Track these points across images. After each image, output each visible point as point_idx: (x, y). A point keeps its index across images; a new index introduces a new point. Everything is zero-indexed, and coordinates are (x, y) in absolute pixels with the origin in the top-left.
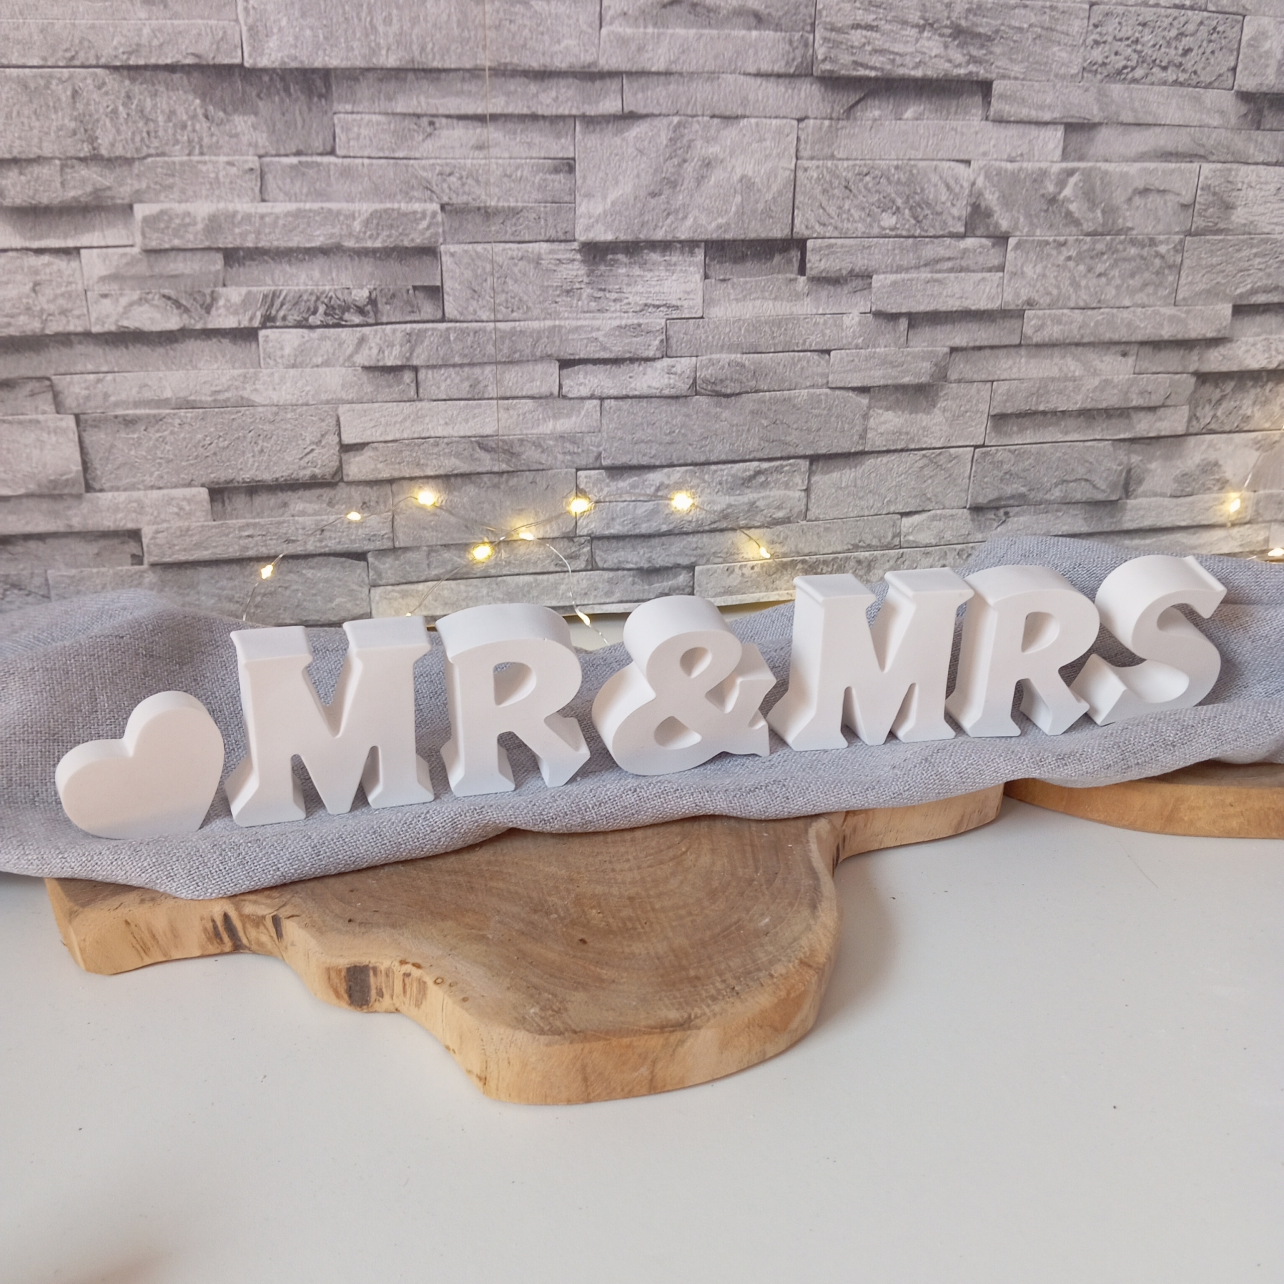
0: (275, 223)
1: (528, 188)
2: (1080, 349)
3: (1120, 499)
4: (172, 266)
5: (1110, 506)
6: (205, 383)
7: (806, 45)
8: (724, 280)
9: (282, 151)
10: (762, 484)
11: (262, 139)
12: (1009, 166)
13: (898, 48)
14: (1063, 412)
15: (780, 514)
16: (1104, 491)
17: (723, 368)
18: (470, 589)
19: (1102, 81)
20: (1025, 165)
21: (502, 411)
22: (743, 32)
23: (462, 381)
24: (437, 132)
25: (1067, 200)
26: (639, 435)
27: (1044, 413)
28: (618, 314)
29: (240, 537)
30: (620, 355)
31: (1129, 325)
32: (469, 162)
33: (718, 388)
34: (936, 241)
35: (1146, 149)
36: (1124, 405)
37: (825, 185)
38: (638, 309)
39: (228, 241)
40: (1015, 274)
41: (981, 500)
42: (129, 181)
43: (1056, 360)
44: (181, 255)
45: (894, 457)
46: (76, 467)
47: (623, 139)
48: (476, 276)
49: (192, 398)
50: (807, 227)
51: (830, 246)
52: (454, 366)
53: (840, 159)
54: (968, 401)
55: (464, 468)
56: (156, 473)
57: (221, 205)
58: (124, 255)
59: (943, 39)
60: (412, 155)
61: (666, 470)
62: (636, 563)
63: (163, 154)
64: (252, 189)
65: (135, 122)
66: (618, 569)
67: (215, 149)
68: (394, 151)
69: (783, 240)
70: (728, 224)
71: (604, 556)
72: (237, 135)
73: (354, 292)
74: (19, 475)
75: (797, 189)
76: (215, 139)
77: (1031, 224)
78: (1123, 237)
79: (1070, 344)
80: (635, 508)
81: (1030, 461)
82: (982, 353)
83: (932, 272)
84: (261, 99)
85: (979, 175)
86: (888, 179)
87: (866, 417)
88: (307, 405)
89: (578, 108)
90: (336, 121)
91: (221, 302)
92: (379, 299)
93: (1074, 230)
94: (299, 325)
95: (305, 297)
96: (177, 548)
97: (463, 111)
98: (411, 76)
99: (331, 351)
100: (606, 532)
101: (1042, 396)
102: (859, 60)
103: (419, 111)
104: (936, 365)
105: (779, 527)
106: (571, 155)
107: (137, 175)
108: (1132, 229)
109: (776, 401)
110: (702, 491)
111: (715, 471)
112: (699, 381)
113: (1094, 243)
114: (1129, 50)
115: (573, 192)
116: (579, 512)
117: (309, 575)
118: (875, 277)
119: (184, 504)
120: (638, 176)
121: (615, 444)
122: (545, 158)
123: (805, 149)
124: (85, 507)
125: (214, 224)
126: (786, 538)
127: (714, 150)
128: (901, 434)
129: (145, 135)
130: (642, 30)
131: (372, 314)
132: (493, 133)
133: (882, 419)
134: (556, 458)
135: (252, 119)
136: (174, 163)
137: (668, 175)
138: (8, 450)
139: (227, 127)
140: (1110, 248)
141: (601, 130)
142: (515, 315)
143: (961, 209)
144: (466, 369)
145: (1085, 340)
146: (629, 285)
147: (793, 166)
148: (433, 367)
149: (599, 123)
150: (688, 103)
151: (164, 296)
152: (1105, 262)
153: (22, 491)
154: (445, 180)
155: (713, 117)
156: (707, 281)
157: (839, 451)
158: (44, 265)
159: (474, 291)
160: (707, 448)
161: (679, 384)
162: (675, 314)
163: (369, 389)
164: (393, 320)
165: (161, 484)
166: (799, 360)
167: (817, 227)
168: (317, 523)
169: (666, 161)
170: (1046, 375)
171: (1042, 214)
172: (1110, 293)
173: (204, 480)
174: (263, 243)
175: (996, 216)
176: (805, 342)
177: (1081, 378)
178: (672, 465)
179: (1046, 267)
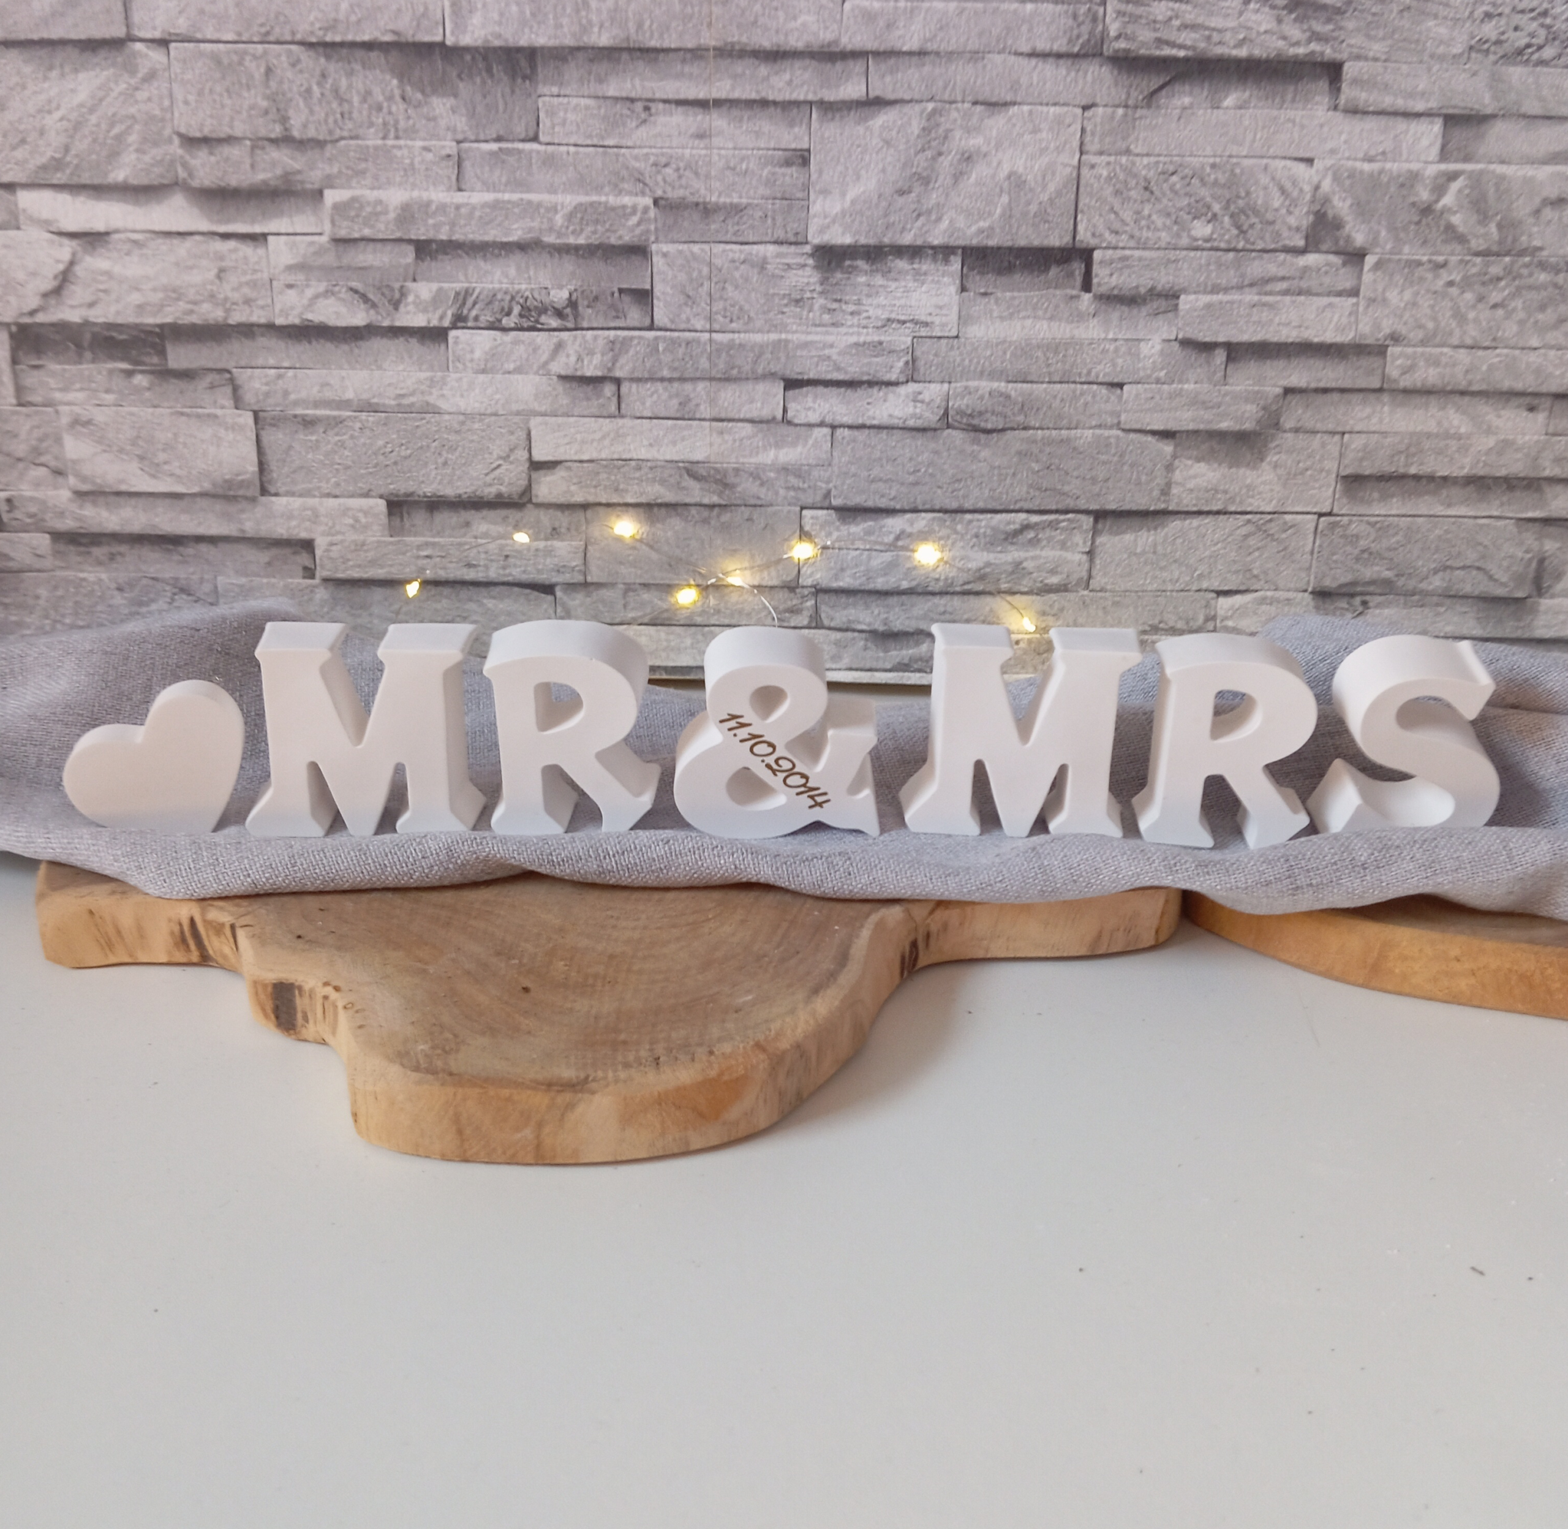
0: (471, 215)
1: (754, 182)
2: (1467, 399)
3: (1529, 596)
4: (361, 257)
5: (1513, 604)
6: (389, 385)
7: (1095, 20)
8: (985, 294)
9: (482, 137)
10: (1030, 541)
11: (461, 123)
12: (1367, 167)
13: (1214, 22)
14: (1445, 479)
15: (1054, 580)
16: (1504, 584)
17: (982, 398)
18: (672, 637)
19: (1496, 63)
20: (1388, 166)
21: (715, 435)
22: (1015, 5)
23: (670, 397)
24: (652, 119)
25: (1446, 210)
26: (876, 472)
27: (1417, 478)
28: (856, 329)
29: (418, 557)
30: (857, 377)
31: (1538, 371)
32: (687, 152)
33: (975, 422)
34: (1265, 255)
35: (1560, 148)
36: (1532, 475)
37: (1118, 186)
38: (880, 324)
39: (420, 233)
40: (1372, 301)
41: (1329, 583)
42: (320, 165)
43: (1433, 410)
44: (371, 245)
45: (1208, 520)
46: (252, 468)
47: (867, 128)
48: (691, 280)
49: (375, 400)
50: (1094, 235)
51: (1124, 259)
52: (662, 380)
53: (1137, 155)
54: (1309, 457)
55: (669, 497)
56: (333, 480)
57: (415, 194)
58: (312, 243)
59: (1275, 12)
60: (624, 142)
61: (908, 516)
62: (869, 624)
63: (356, 137)
64: (449, 178)
65: (329, 103)
66: (847, 630)
67: (411, 133)
68: (603, 138)
69: (1063, 251)
70: (991, 228)
71: (831, 612)
72: (434, 119)
73: (552, 293)
74: (194, 472)
75: (1081, 189)
76: (411, 122)
77: (1397, 239)
78: (1527, 259)
79: (1452, 392)
80: (869, 558)
81: (1398, 537)
82: (1328, 397)
83: (1259, 294)
84: (461, 79)
85: (1324, 177)
86: (1202, 180)
87: (1169, 468)
88: (496, 414)
89: (815, 93)
90: (540, 105)
91: (411, 298)
92: (580, 301)
93: (1458, 248)
94: (491, 327)
95: (499, 297)
96: (351, 563)
97: (682, 96)
98: (625, 56)
99: (525, 356)
100: (835, 585)
101: (1414, 455)
102: (1165, 37)
103: (633, 95)
104: (1264, 408)
105: (1053, 597)
106: (806, 146)
107: (330, 160)
108: (1541, 249)
109: (1050, 442)
110: (953, 544)
111: (970, 521)
112: (951, 413)
113: (1487, 265)
114: (1535, 24)
115: (806, 188)
116: (803, 557)
117: (490, 605)
118: (1182, 297)
119: (360, 515)
120: (884, 171)
121: (848, 481)
122: (775, 149)
123: (1092, 142)
124: (259, 511)
125: (407, 214)
126: (1062, 610)
127: (975, 142)
128: (1217, 491)
129: (339, 116)
130: (892, 4)
131: (571, 318)
132: (717, 121)
133: (1192, 472)
134: (777, 493)
135: (450, 102)
136: (367, 147)
137: (919, 170)
138: (185, 445)
139: (425, 110)
140: (1510, 273)
141: (842, 117)
142: (734, 325)
143: (1300, 218)
144: (676, 385)
145: (1475, 388)
146: (869, 296)
147: (1075, 161)
148: (638, 380)
149: (839, 110)
150: (945, 88)
151: (351, 289)
152: (1503, 289)
153: (196, 489)
154: (659, 172)
155: (975, 103)
156: (965, 294)
157: (1134, 507)
158: (230, 251)
159: (689, 297)
160: (961, 493)
161: (927, 414)
162: (924, 332)
163: (565, 401)
164: (595, 325)
165: (337, 492)
166: (1082, 394)
167: (1107, 235)
168: (501, 548)
169: (917, 153)
170: (1419, 429)
171: (1412, 227)
172: (1510, 329)
173: (382, 491)
174: (456, 237)
175: (1347, 228)
176: (1089, 373)
177: (1469, 436)
178: (915, 511)
179: (1417, 294)
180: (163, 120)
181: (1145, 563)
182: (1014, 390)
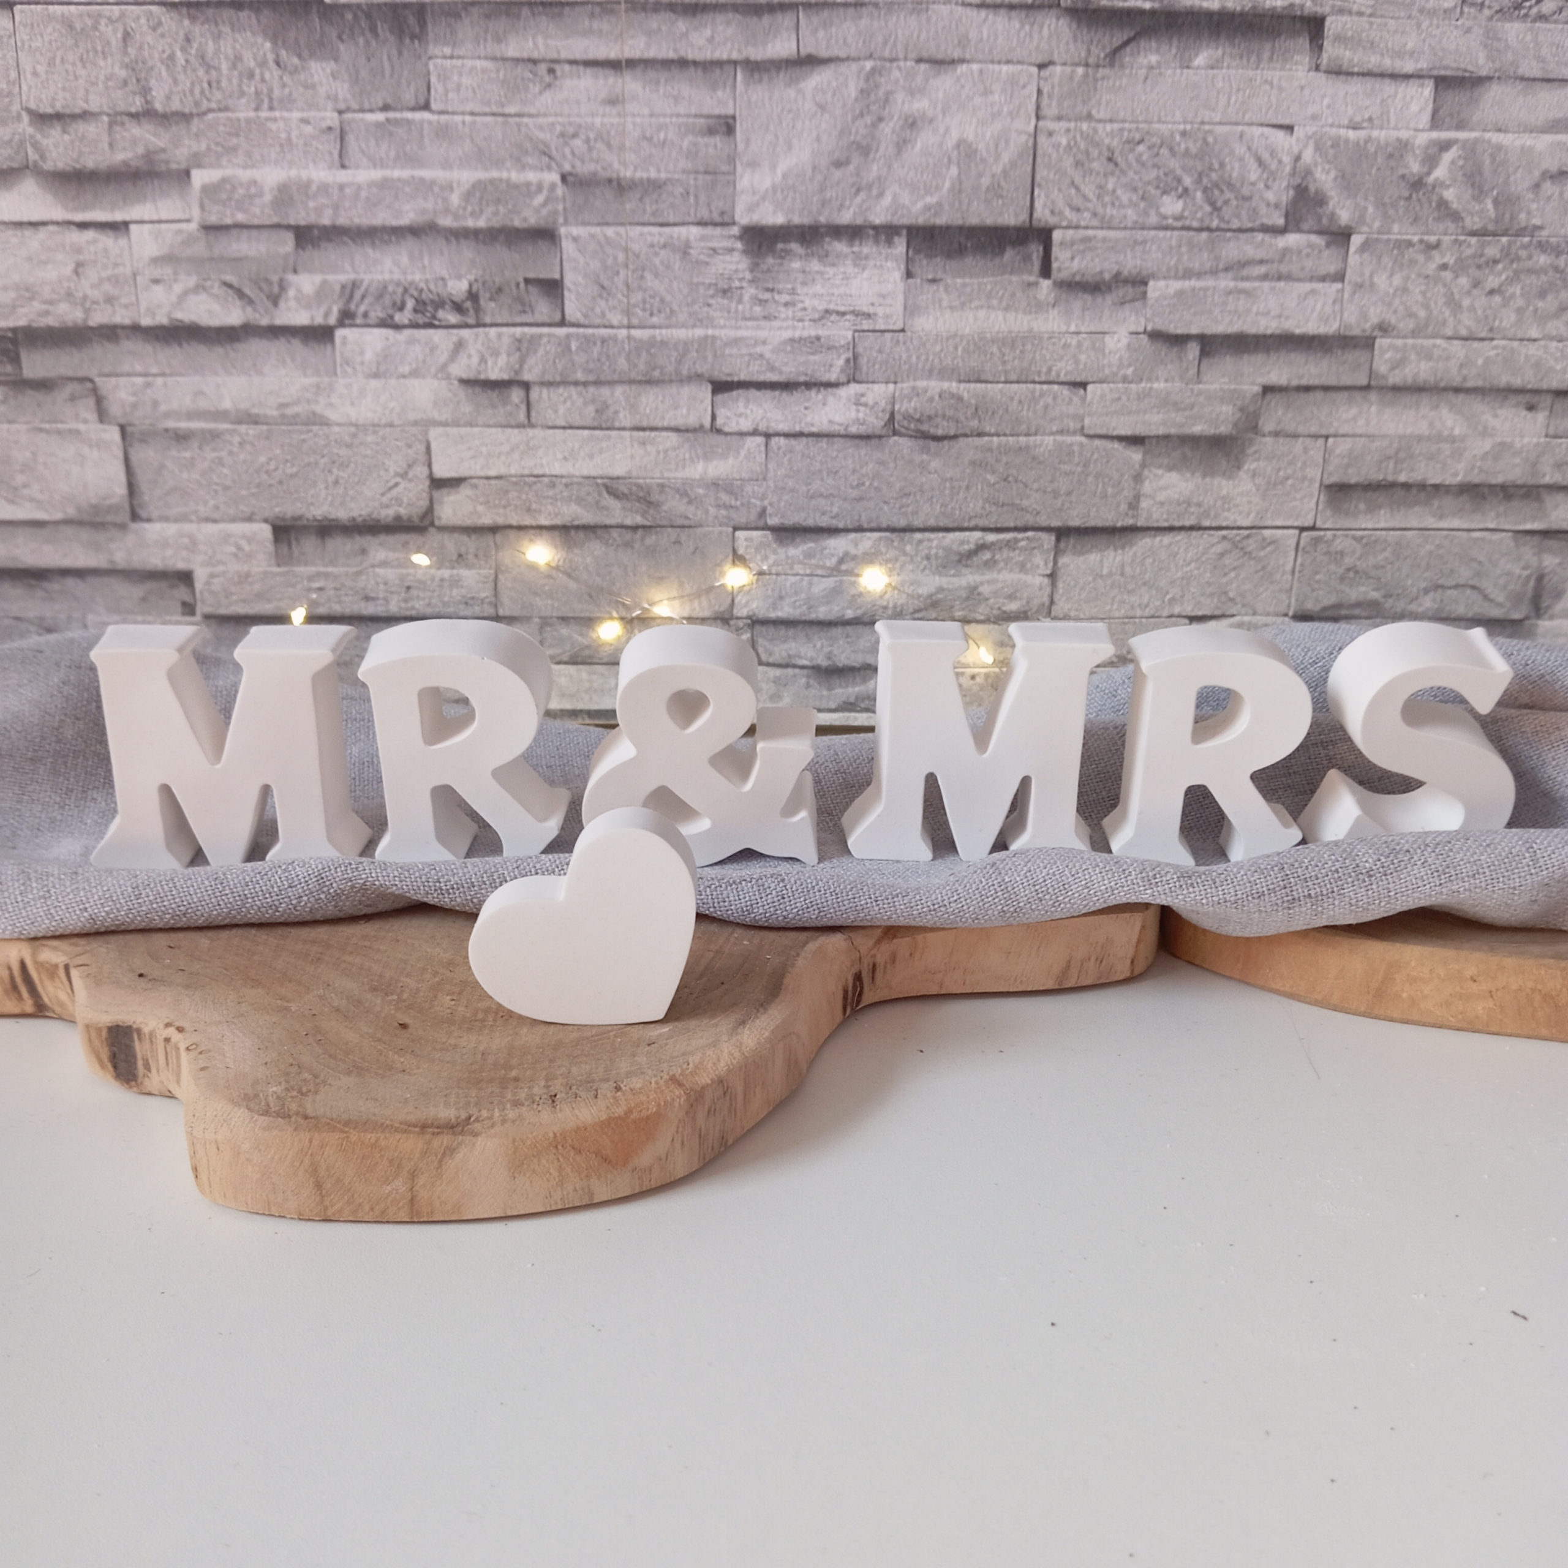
0: (357, 196)
1: (674, 154)
2: (1461, 397)
3: (1527, 618)
4: (235, 246)
5: (1509, 626)
6: (271, 393)
8: (933, 281)
9: (367, 106)
10: (987, 563)
11: (343, 90)
12: (1352, 135)
14: (1436, 487)
15: (1013, 606)
16: (1500, 605)
17: (931, 400)
18: (594, 677)
19: (1491, 18)
20: (1375, 133)
21: (636, 446)
23: (585, 404)
24: (558, 83)
25: (1439, 184)
26: (816, 486)
27: (1407, 486)
28: (790, 323)
29: (310, 590)
30: (793, 378)
31: (1538, 365)
32: (598, 120)
33: (924, 427)
34: (1242, 236)
35: (1561, 115)
36: (1532, 481)
37: (1079, 156)
38: (817, 316)
39: (300, 216)
40: (1360, 286)
41: (1311, 606)
42: (186, 142)
43: (1425, 410)
44: (245, 233)
45: (1180, 537)
46: (120, 490)
47: (799, 91)
48: (606, 268)
49: (255, 411)
50: (1052, 212)
51: (1086, 240)
52: (576, 383)
53: (1100, 121)
54: (1290, 463)
55: (587, 517)
56: (212, 503)
57: (293, 173)
58: (179, 232)
60: (526, 110)
61: (852, 536)
62: (811, 659)
63: (226, 109)
64: (331, 153)
65: (194, 70)
66: (786, 666)
67: (287, 102)
68: (503, 105)
69: (1018, 229)
70: (939, 204)
71: (770, 646)
72: (313, 86)
73: (450, 284)
74: (57, 496)
75: (1039, 160)
76: (287, 90)
77: (1385, 216)
78: (1526, 240)
79: (1445, 389)
80: (810, 584)
81: (1386, 554)
82: (1311, 396)
83: (1235, 279)
84: (342, 41)
85: (1306, 146)
86: (1171, 150)
87: (1138, 478)
88: (391, 425)
89: (740, 51)
90: (431, 67)
91: (291, 293)
92: (481, 294)
93: (1452, 227)
94: (382, 324)
95: (390, 289)
96: (235, 597)
97: (591, 55)
98: (525, 11)
99: (421, 357)
100: (773, 615)
101: (1403, 461)
103: (535, 55)
104: (1241, 410)
106: (730, 112)
107: (197, 135)
108: (1541, 228)
109: (1007, 450)
110: (902, 567)
111: (920, 542)
112: (898, 417)
113: (1483, 246)
115: (732, 160)
116: (737, 585)
118: (1151, 283)
119: (243, 542)
120: (818, 139)
121: (786, 497)
122: (696, 116)
123: (1050, 105)
124: (130, 539)
125: (285, 195)
127: (920, 105)
128: (1189, 504)
129: (205, 85)
131: (472, 312)
132: (631, 84)
133: (1162, 483)
134: (707, 512)
135: (330, 66)
136: (238, 120)
137: (859, 138)
138: (45, 464)
139: (302, 77)
140: (1507, 255)
141: (770, 79)
142: (655, 320)
143: (1279, 193)
144: (591, 389)
145: (1470, 384)
146: (804, 284)
147: (1031, 128)
148: (550, 384)
149: (767, 70)
150: (885, 43)
151: (225, 284)
152: (1500, 274)
153: (59, 516)
154: (566, 144)
155: (919, 60)
156: (910, 281)
157: (1099, 523)
158: (88, 242)
159: (603, 287)
160: (910, 509)
161: (871, 419)
162: (866, 325)
163: (467, 408)
164: (499, 321)
165: (217, 516)
166: (1042, 395)
167: (1067, 212)
168: (402, 578)
169: (854, 120)
170: (1409, 431)
171: (1402, 203)
172: (1508, 319)
173: (267, 514)
174: (342, 221)
175: (1331, 204)
176: (1050, 370)
177: (1463, 438)
178: (860, 529)
179: (1408, 278)
180: (10, 94)
181: (1112, 586)
182: (966, 390)
